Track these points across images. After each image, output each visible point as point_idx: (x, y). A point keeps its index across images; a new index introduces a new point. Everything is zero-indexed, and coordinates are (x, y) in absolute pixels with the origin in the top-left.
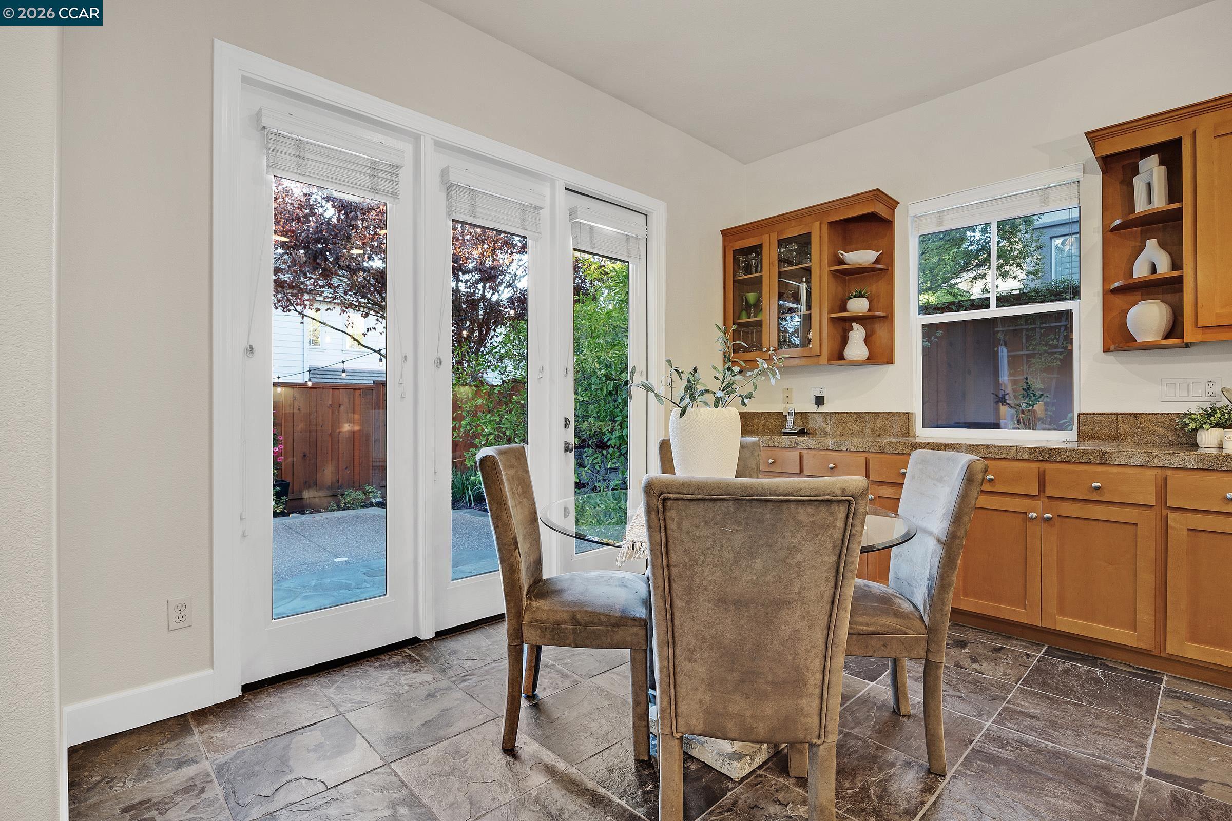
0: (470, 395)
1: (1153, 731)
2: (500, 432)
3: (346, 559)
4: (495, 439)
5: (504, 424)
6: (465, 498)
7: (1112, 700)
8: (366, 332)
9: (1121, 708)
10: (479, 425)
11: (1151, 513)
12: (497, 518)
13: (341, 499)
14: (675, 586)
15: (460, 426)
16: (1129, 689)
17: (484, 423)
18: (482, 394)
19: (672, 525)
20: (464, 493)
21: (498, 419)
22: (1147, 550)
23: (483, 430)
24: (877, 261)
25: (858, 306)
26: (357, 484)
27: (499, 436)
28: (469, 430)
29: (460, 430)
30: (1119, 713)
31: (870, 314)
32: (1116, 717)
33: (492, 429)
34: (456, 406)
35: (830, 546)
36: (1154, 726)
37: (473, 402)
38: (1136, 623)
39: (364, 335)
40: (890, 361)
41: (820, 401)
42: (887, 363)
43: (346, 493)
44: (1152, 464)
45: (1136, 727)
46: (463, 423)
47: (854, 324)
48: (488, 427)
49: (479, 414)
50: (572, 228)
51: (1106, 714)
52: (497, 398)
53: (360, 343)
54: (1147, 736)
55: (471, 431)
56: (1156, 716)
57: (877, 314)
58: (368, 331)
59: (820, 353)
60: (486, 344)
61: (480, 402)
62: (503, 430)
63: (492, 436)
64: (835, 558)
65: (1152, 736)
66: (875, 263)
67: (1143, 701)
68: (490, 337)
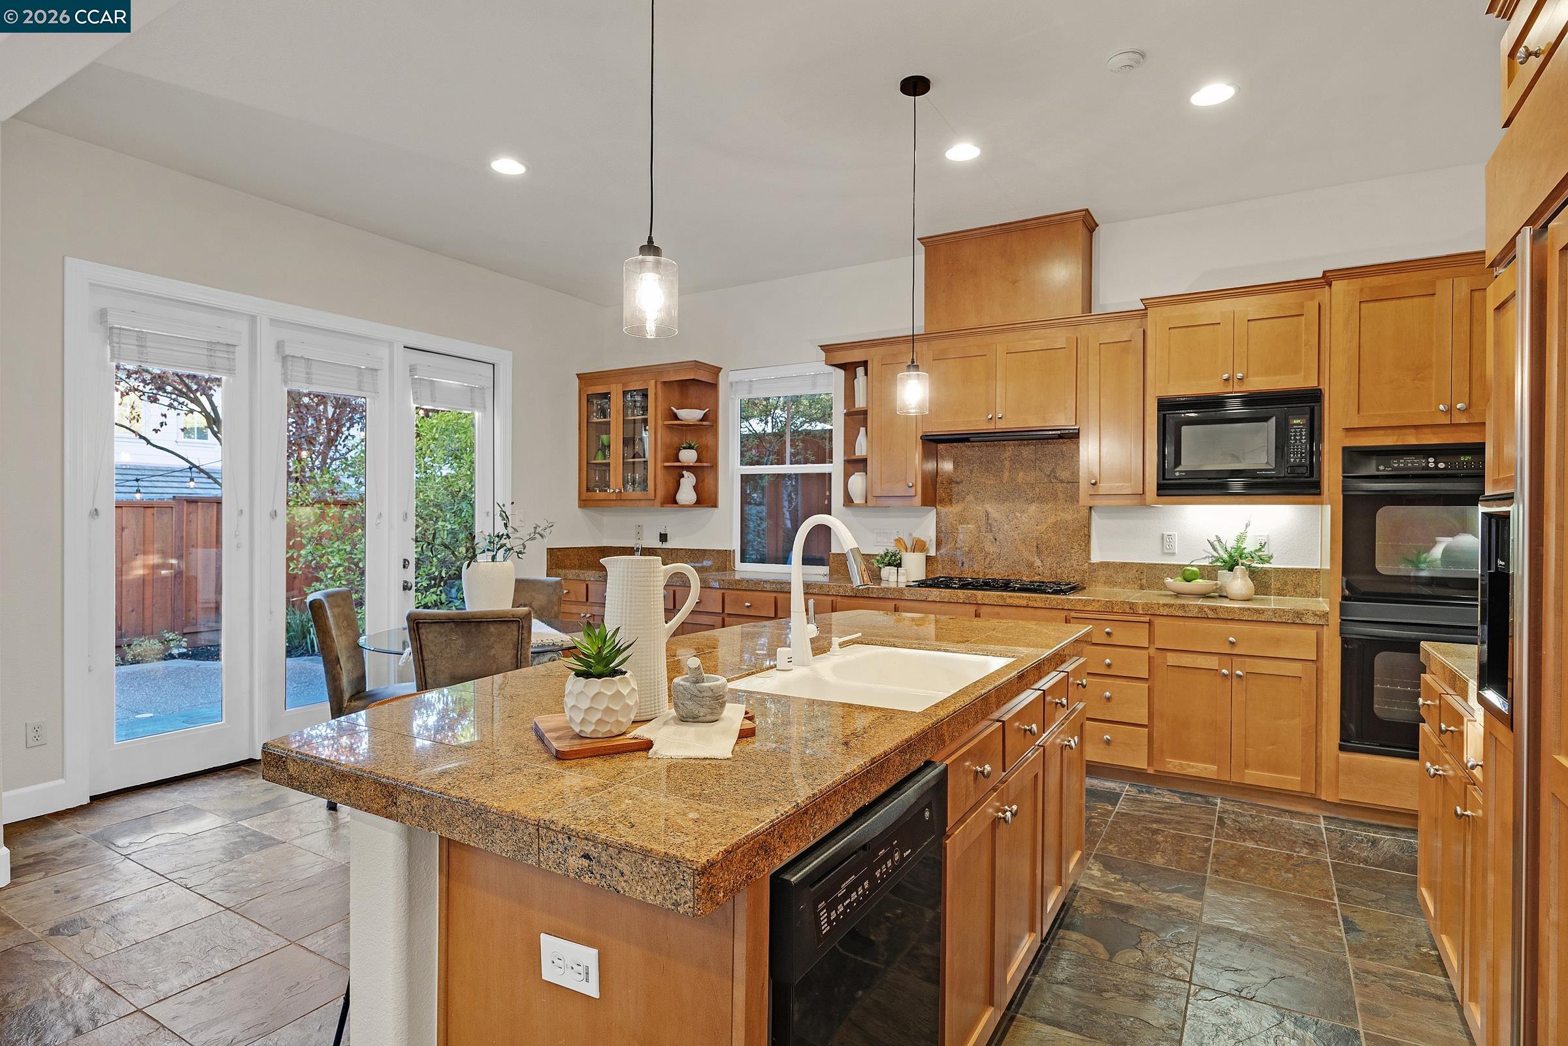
0: (313, 519)
2: (351, 563)
3: (152, 715)
4: (344, 571)
5: (356, 554)
6: (307, 643)
8: (159, 427)
10: (324, 555)
12: (323, 642)
13: (128, 651)
14: (427, 672)
15: (299, 556)
17: (331, 552)
18: (328, 519)
19: (423, 637)
20: (305, 637)
21: (348, 548)
23: (329, 560)
24: (704, 418)
25: (688, 456)
26: (148, 630)
27: (349, 569)
28: (312, 561)
29: (298, 561)
31: (698, 464)
33: (341, 559)
34: (291, 532)
35: (511, 645)
37: (316, 527)
39: (156, 431)
40: (715, 505)
41: (663, 538)
42: (712, 507)
43: (135, 643)
46: (303, 552)
47: (684, 472)
48: (335, 558)
49: (324, 541)
50: (412, 383)
52: (348, 523)
53: (149, 442)
55: (314, 562)
57: (705, 464)
58: (162, 426)
59: (655, 497)
60: (337, 446)
61: (325, 528)
62: (356, 560)
63: (341, 569)
64: (515, 651)
66: (702, 420)
68: (343, 438)
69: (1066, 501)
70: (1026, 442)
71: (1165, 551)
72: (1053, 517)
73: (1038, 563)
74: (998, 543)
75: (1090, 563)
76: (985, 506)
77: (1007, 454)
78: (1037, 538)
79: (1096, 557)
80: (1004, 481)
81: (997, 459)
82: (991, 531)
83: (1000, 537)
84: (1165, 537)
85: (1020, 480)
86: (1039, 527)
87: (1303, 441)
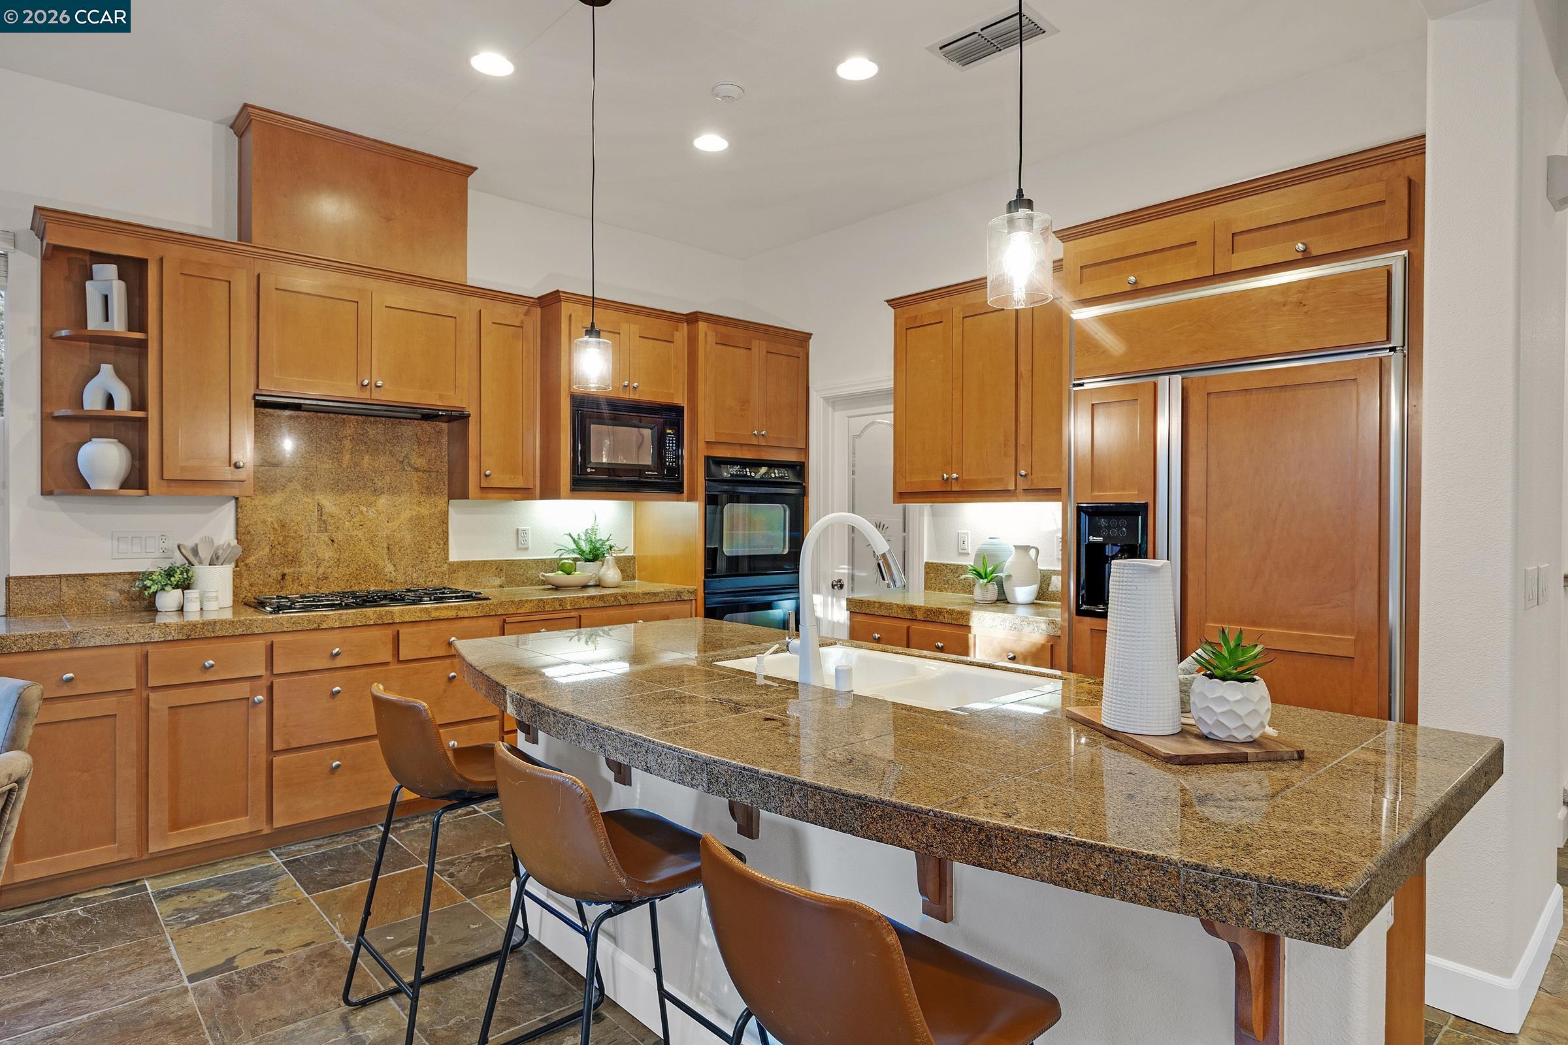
1: (170, 940)
7: (114, 934)
9: (127, 935)
11: (131, 698)
16: (123, 913)
22: (127, 744)
30: (128, 943)
32: (128, 947)
36: (168, 935)
38: (115, 833)
44: (131, 641)
45: (153, 947)
51: (118, 951)
54: (168, 948)
56: (163, 924)
65: (171, 945)
67: (143, 917)
69: (422, 493)
70: (372, 419)
71: (520, 546)
72: (407, 512)
73: (390, 568)
74: (335, 545)
75: (449, 564)
76: (316, 497)
77: (348, 432)
78: (388, 537)
79: (453, 558)
80: (344, 466)
81: (334, 437)
82: (326, 531)
83: (339, 536)
84: (520, 532)
85: (365, 465)
86: (390, 524)
87: (674, 448)
